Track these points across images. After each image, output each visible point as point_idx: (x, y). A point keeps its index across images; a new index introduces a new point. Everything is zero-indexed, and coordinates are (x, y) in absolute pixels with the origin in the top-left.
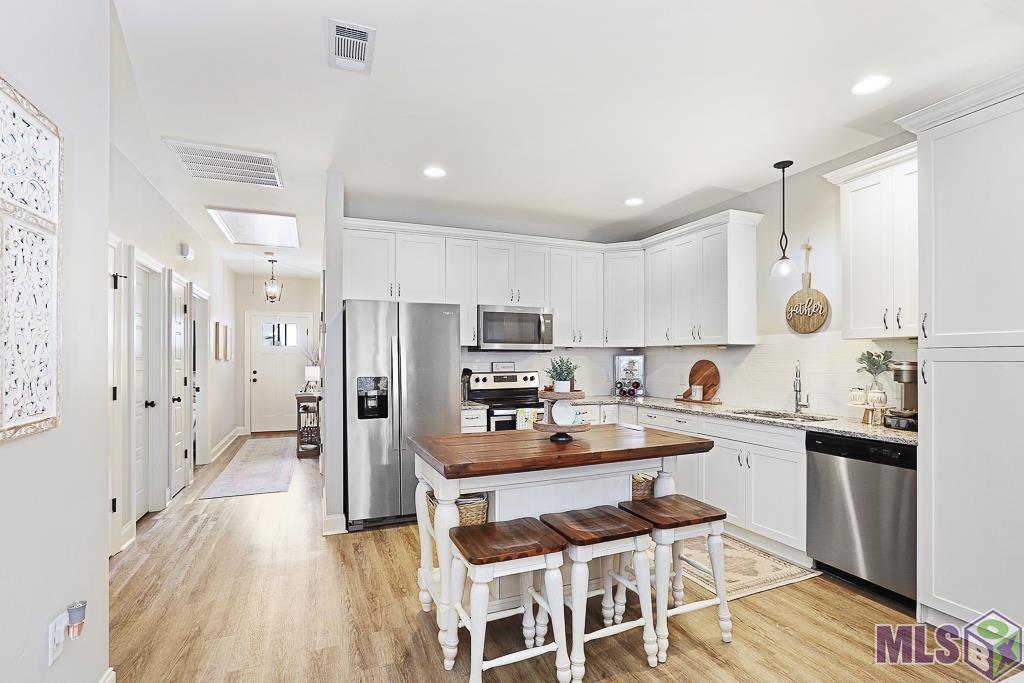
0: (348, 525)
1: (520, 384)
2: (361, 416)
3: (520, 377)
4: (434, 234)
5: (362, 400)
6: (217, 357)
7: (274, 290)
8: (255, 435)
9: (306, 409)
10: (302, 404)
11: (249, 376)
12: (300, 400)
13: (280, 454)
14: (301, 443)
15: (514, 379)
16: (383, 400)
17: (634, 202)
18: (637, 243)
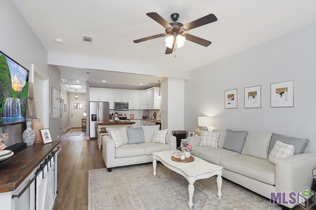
0: (90, 138)
1: (123, 116)
2: (92, 120)
3: (123, 115)
4: (106, 90)
5: (92, 118)
6: (65, 111)
7: (77, 97)
8: (72, 128)
9: (84, 122)
10: (83, 121)
11: (71, 115)
12: (82, 120)
13: (79, 131)
14: (82, 129)
15: (122, 115)
16: (96, 118)
17: (141, 84)
18: (145, 90)
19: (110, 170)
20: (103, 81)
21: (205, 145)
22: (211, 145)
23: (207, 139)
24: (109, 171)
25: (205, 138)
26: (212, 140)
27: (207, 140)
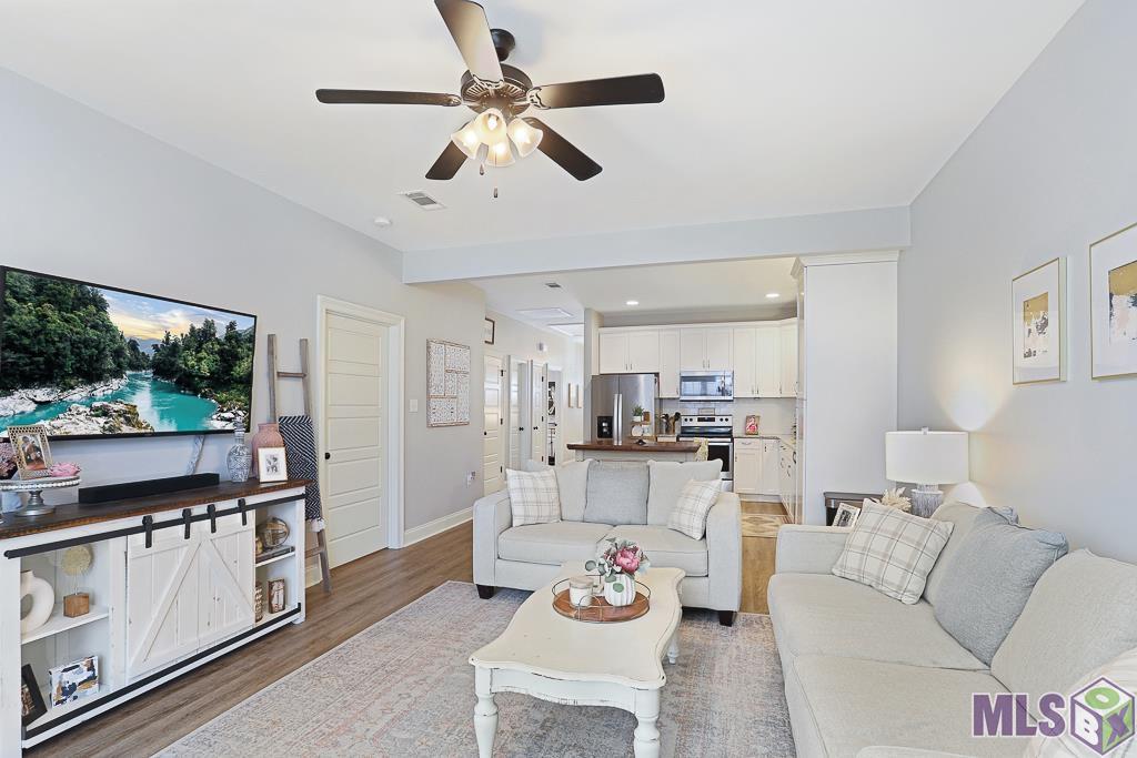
1: (717, 424)
2: (599, 437)
3: (717, 419)
5: (600, 429)
15: (713, 420)
16: (610, 428)
19: (487, 592)
20: (629, 303)
21: (855, 578)
22: (881, 581)
23: (864, 549)
24: (482, 596)
25: (859, 539)
26: (887, 557)
27: (865, 551)
